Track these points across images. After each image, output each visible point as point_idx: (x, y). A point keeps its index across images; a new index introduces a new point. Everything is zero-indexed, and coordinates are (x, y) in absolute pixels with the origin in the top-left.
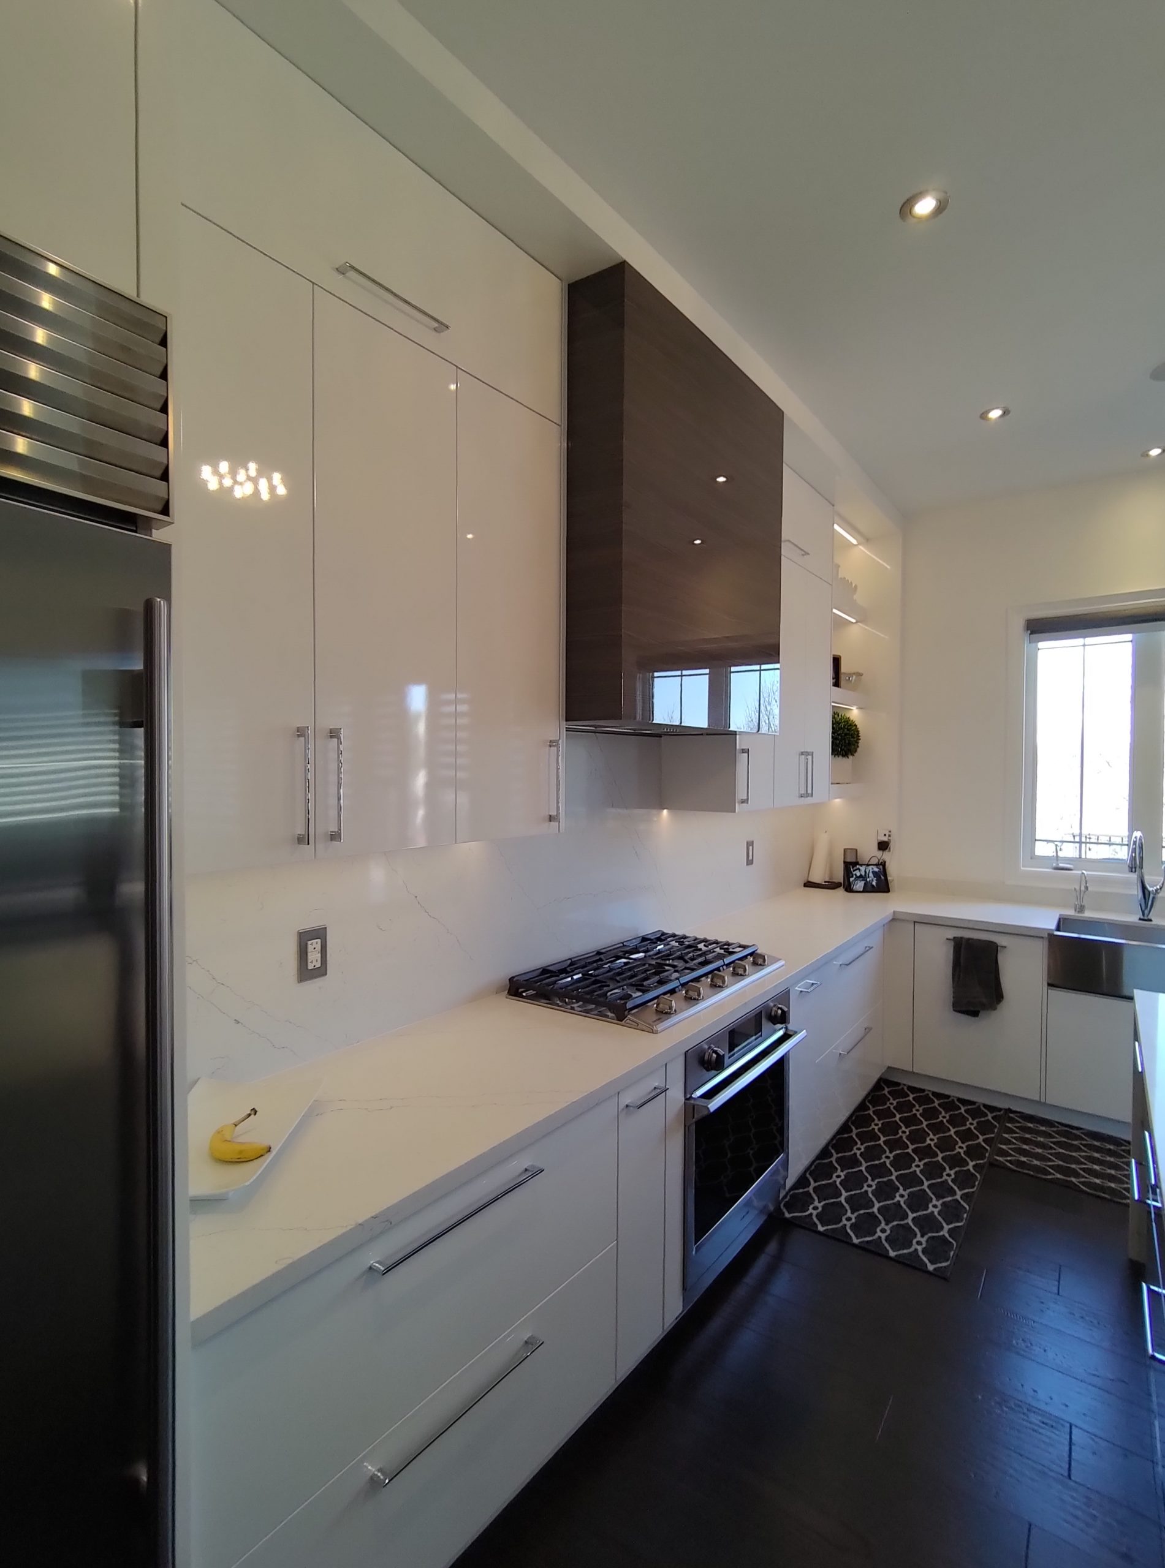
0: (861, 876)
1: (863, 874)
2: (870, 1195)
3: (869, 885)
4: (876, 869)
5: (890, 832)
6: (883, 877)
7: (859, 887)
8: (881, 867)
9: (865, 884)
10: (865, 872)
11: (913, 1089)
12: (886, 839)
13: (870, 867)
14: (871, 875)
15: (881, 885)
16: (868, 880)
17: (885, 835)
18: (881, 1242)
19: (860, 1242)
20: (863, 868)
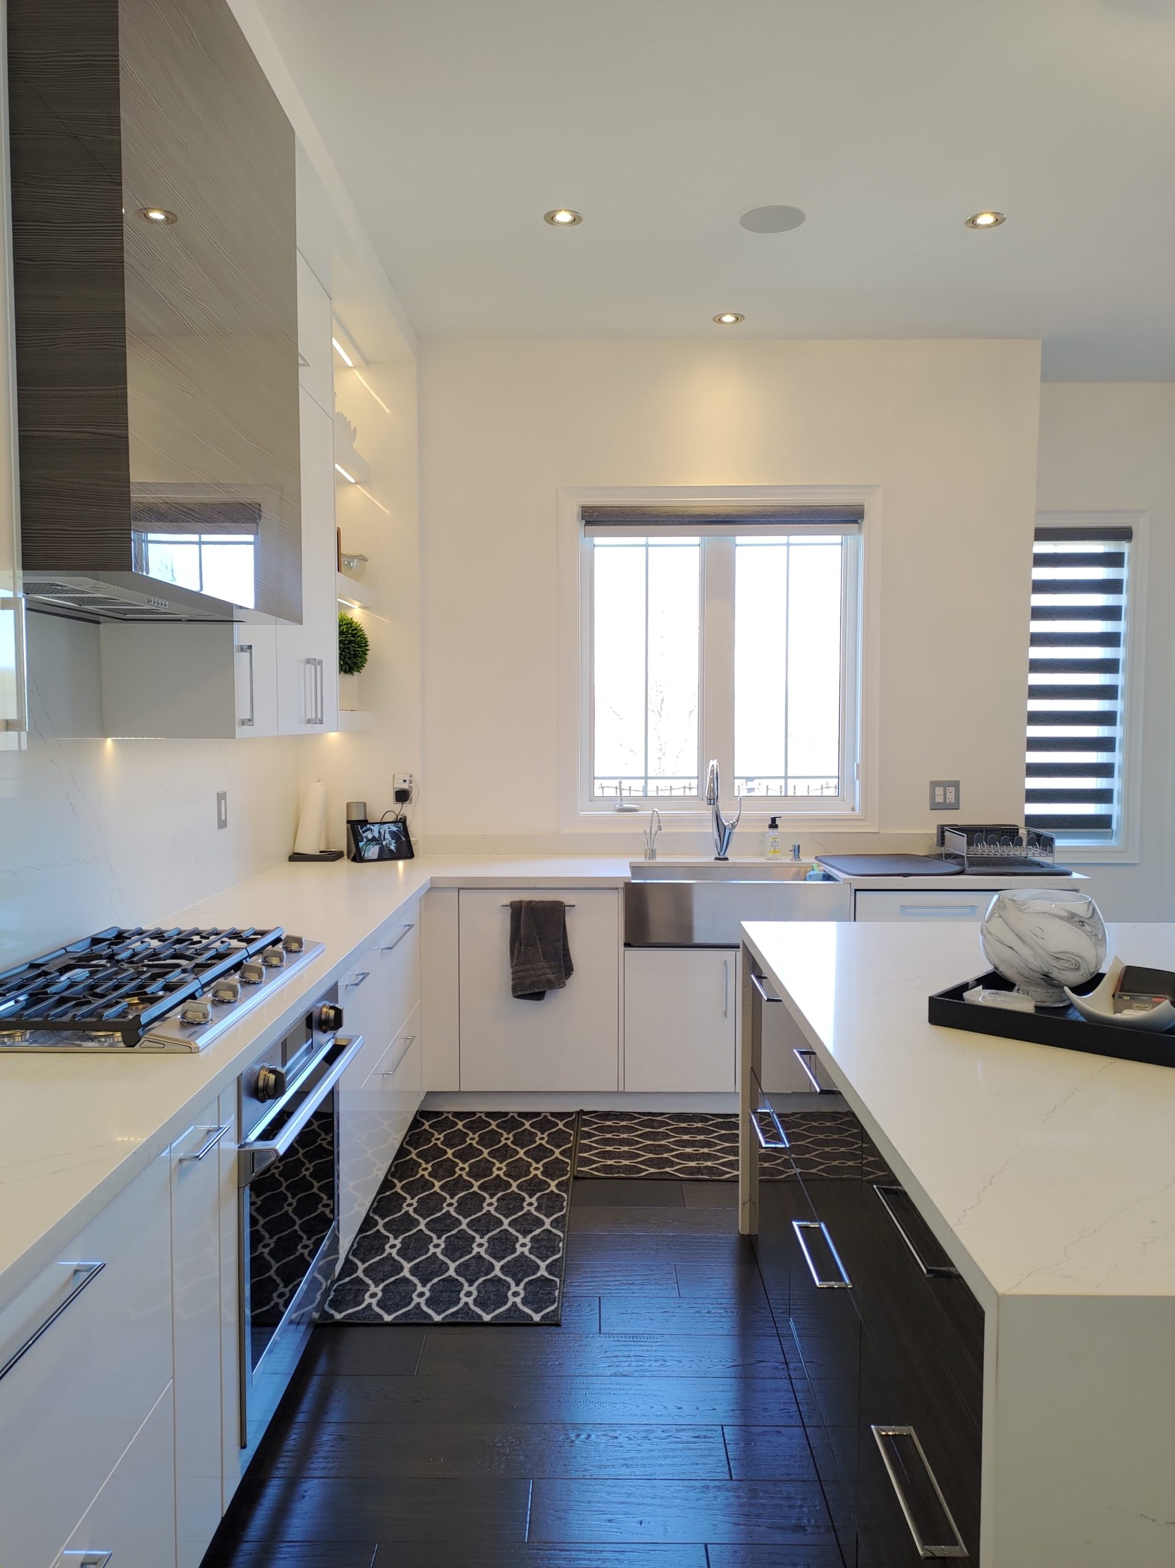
0: (374, 839)
1: (377, 835)
2: (441, 1257)
3: (387, 850)
4: (394, 829)
5: (411, 776)
6: (404, 839)
7: (373, 854)
8: (401, 824)
9: (381, 849)
10: (379, 832)
11: (459, 1115)
12: (405, 786)
13: (386, 827)
14: (388, 836)
17: (404, 781)
18: (470, 1309)
19: (443, 1318)
20: (376, 828)
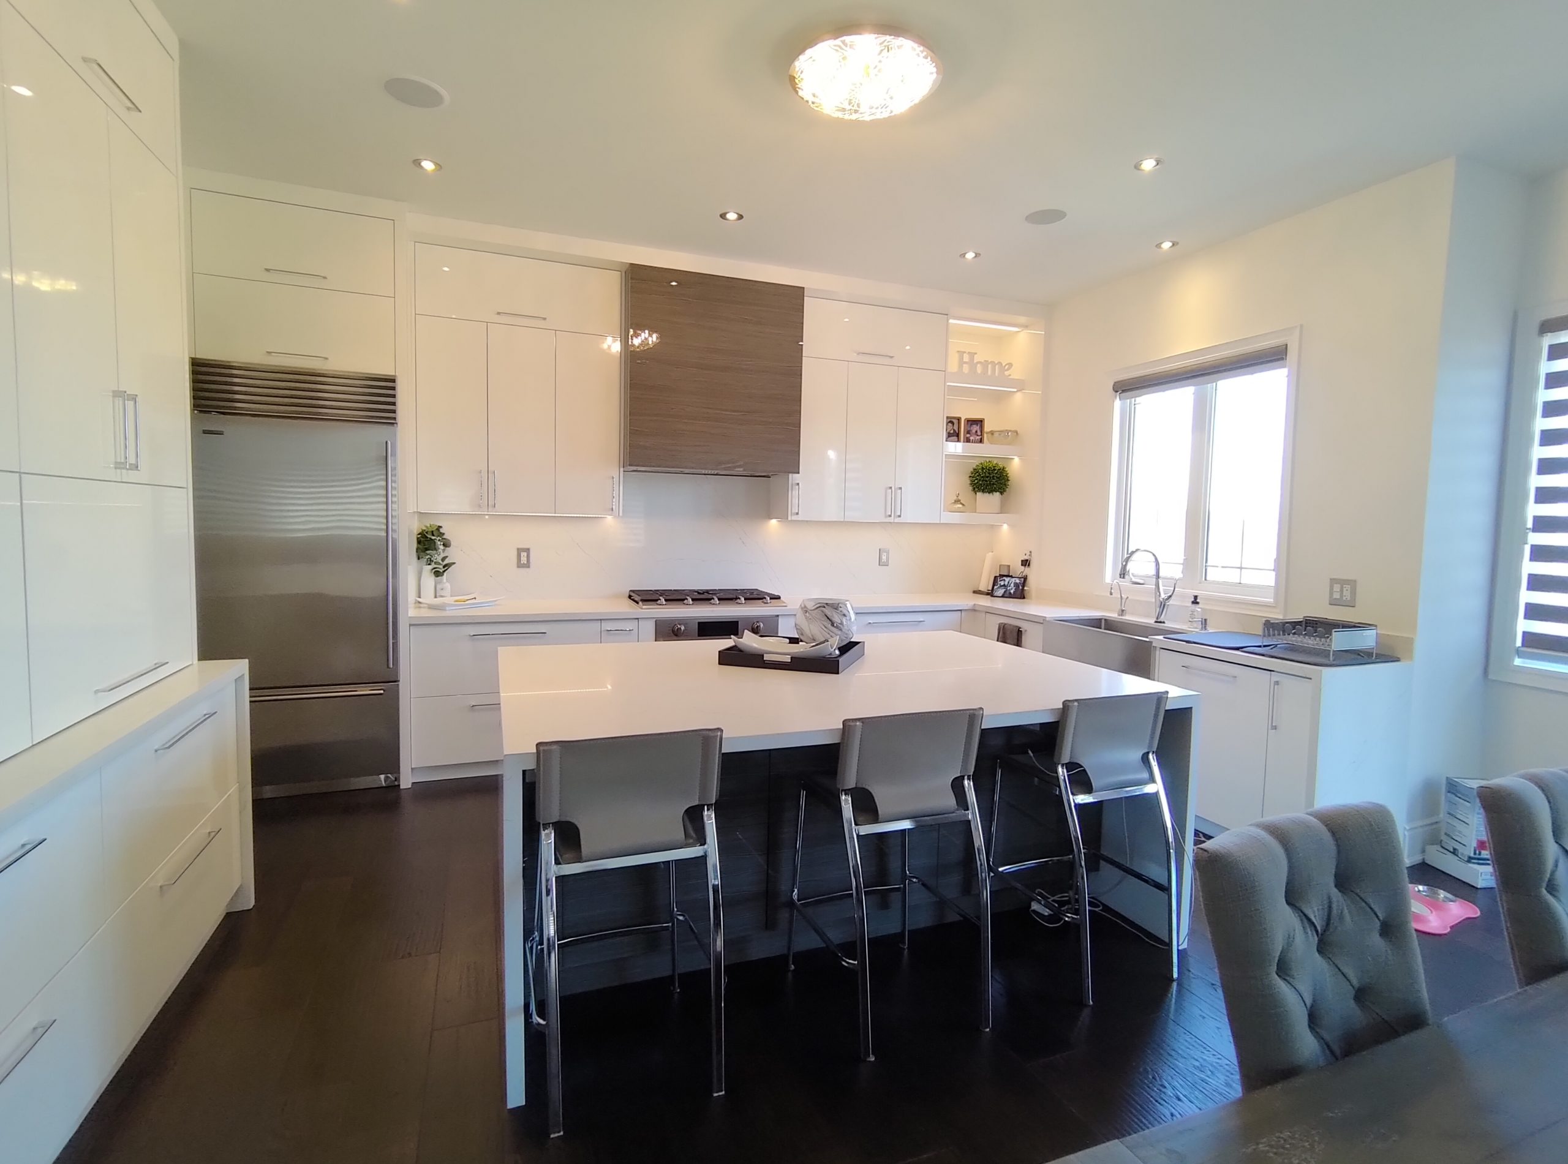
0: (1004, 585)
1: (1006, 583)
3: (1008, 592)
4: (1018, 581)
5: (1030, 552)
6: (1021, 588)
7: (1000, 593)
8: (1023, 579)
9: (1005, 592)
10: (1009, 582)
12: (1026, 558)
13: (1014, 579)
14: (1012, 585)
15: (1020, 593)
16: (1008, 588)
17: (1026, 555)
20: (1007, 579)
